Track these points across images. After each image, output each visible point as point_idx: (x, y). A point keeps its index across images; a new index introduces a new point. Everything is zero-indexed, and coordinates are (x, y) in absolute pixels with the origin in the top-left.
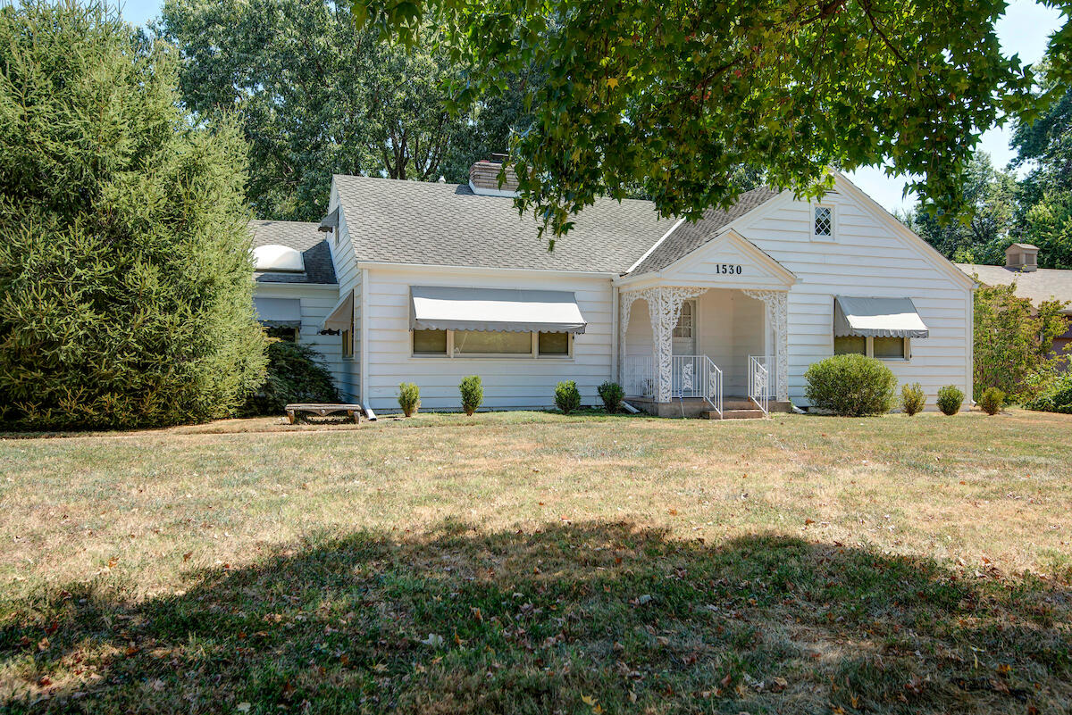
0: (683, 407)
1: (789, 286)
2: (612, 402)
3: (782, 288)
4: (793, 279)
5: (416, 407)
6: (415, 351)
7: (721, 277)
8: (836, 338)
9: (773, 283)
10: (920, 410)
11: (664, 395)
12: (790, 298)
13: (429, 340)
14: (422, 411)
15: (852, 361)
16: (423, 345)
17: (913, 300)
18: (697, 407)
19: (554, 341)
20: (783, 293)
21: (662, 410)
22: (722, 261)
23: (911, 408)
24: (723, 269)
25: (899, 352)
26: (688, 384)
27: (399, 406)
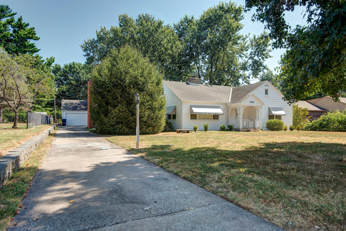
0: (245, 130)
1: (262, 105)
2: (230, 129)
3: (261, 106)
4: (263, 104)
5: (197, 130)
6: (191, 119)
7: (251, 104)
8: (269, 116)
9: (260, 105)
10: (287, 130)
11: (241, 128)
12: (262, 108)
13: (194, 116)
14: (198, 131)
15: (272, 121)
16: (192, 117)
17: (283, 108)
18: (247, 130)
19: (216, 117)
20: (261, 107)
21: (241, 130)
22: (251, 100)
23: (285, 130)
24: (251, 102)
25: (279, 118)
26: (245, 125)
27: (193, 130)
